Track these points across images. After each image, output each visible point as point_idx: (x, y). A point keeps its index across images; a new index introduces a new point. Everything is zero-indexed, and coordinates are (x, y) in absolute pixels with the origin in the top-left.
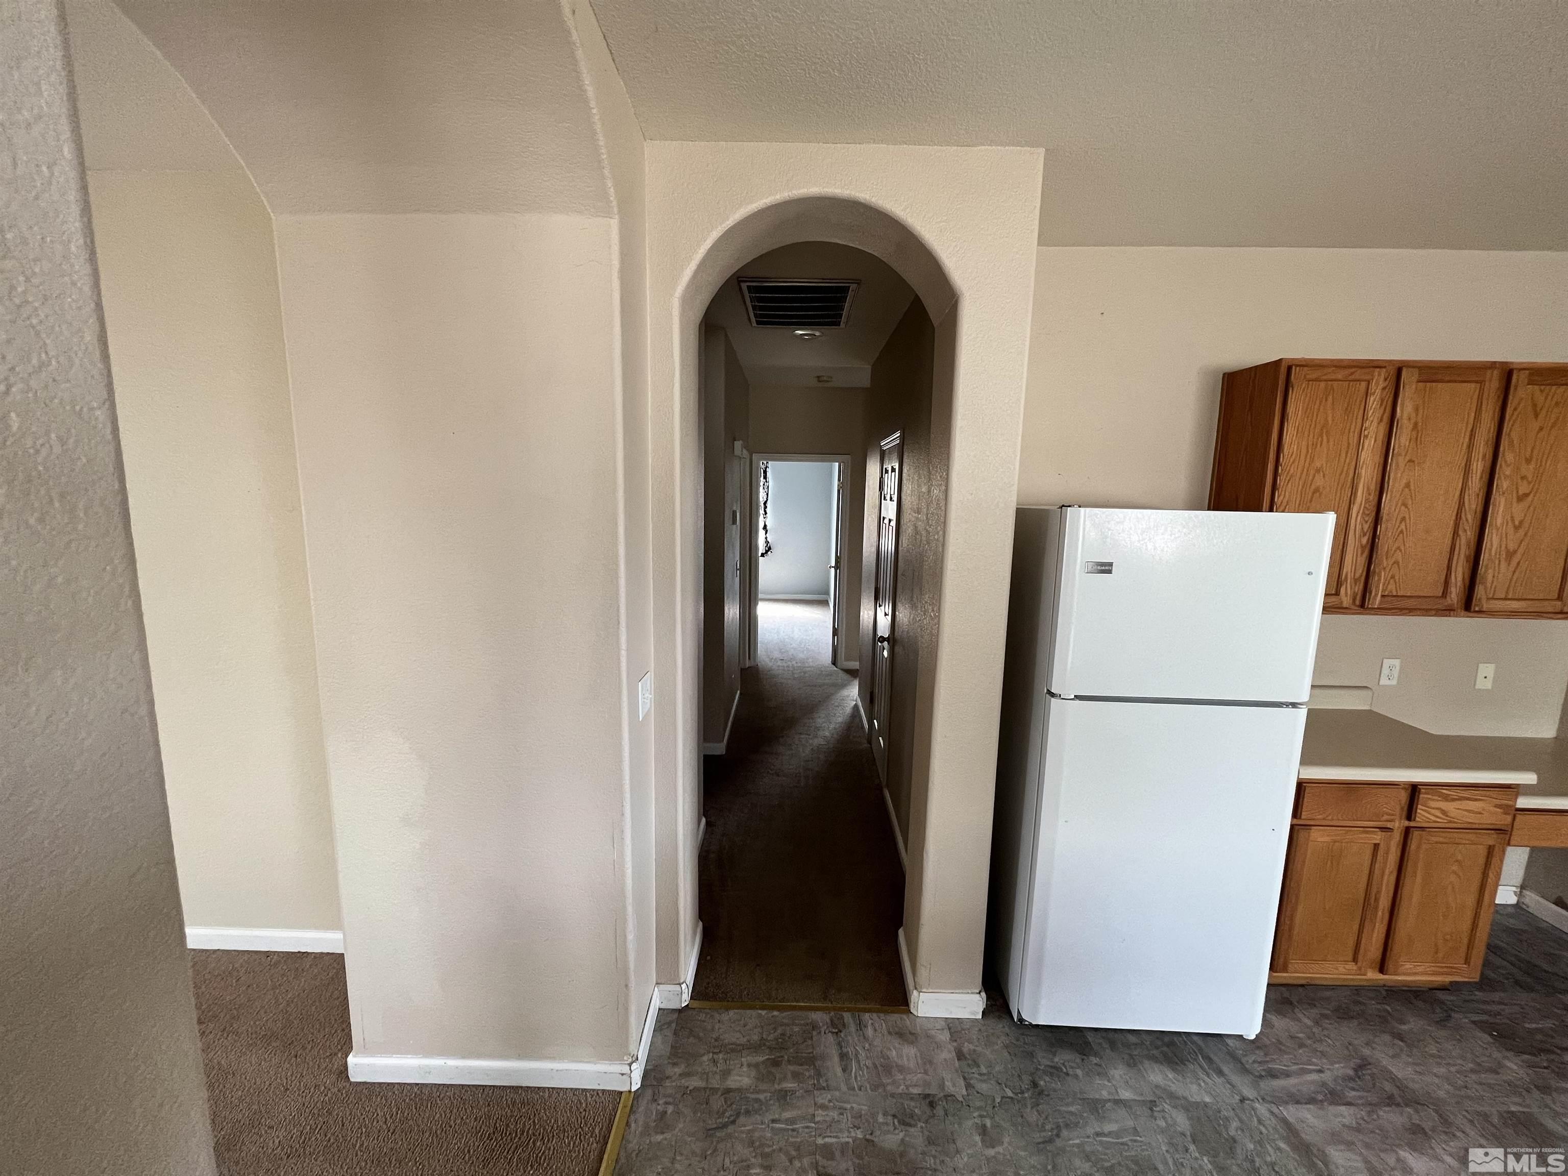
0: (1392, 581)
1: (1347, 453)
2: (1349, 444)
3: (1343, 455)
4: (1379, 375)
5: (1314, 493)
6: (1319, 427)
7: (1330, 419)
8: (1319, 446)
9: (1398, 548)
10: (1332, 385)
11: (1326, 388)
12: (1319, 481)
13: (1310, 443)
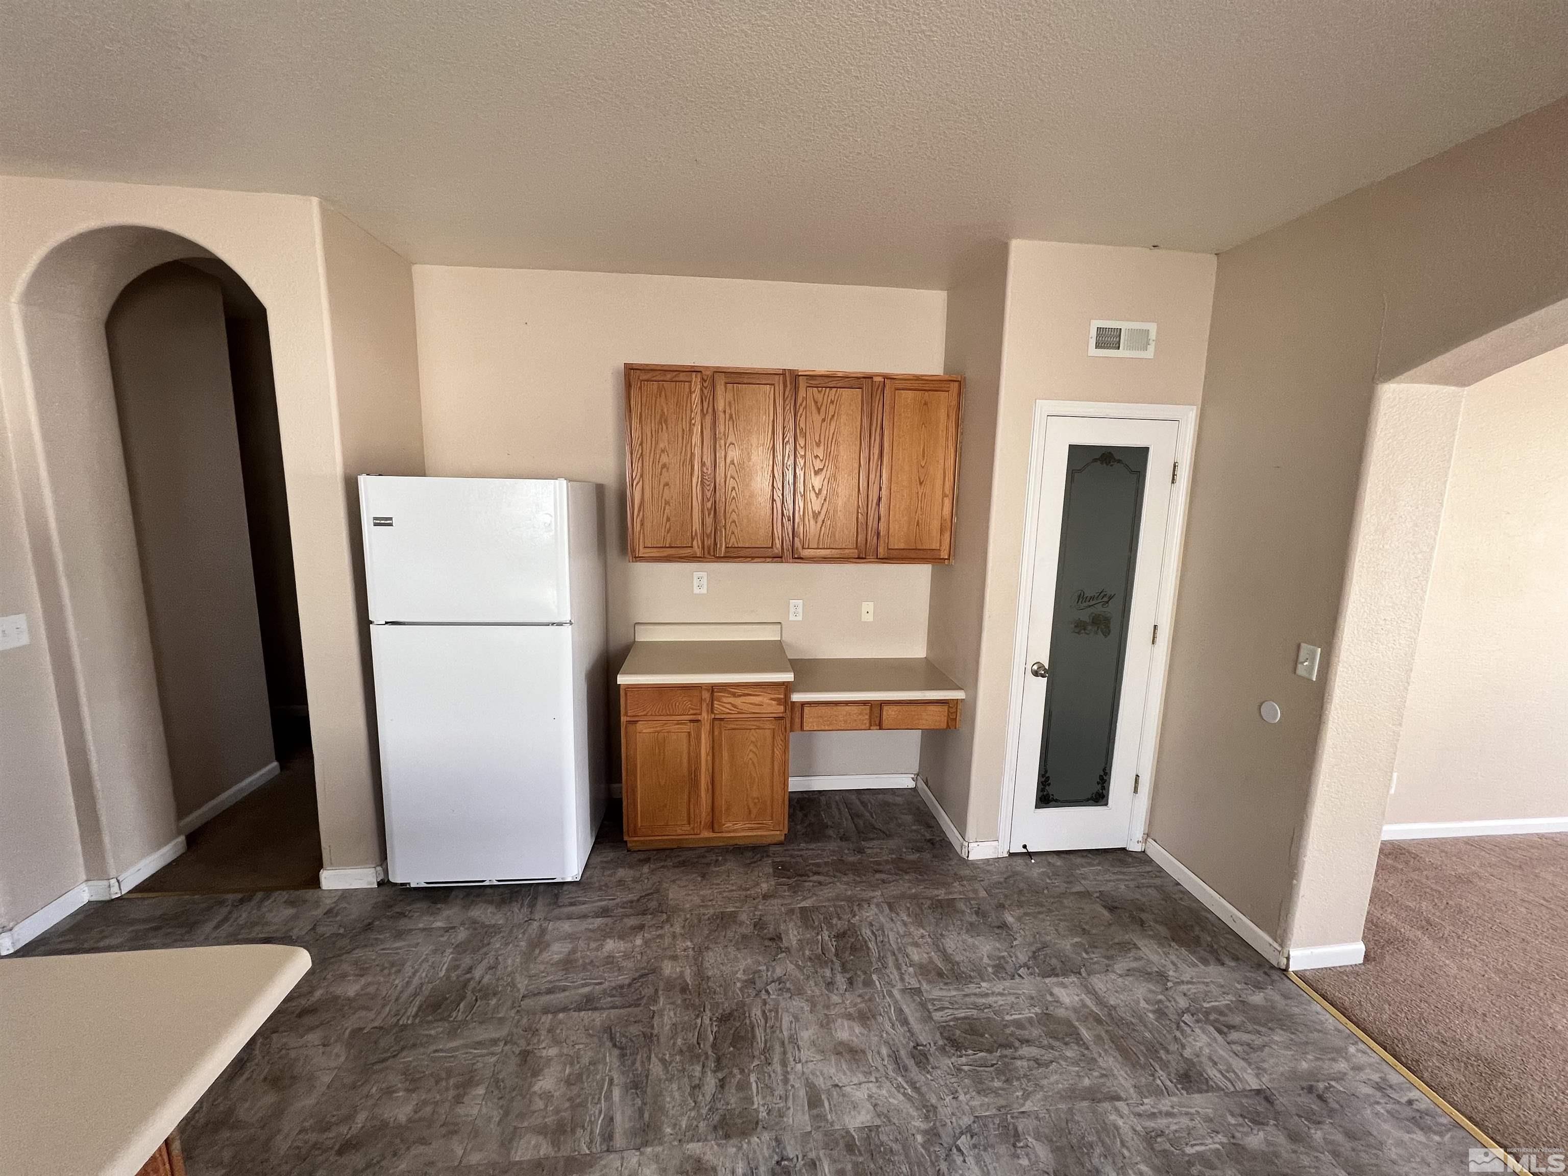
0: (733, 536)
1: (683, 438)
2: (683, 430)
3: (680, 439)
4: (696, 377)
5: (662, 468)
6: (658, 417)
7: (665, 410)
8: (660, 431)
9: (733, 511)
10: (663, 385)
11: (658, 387)
12: (664, 459)
13: (654, 429)
